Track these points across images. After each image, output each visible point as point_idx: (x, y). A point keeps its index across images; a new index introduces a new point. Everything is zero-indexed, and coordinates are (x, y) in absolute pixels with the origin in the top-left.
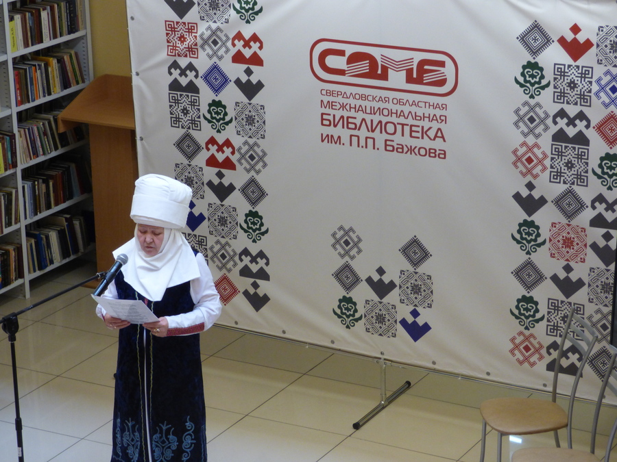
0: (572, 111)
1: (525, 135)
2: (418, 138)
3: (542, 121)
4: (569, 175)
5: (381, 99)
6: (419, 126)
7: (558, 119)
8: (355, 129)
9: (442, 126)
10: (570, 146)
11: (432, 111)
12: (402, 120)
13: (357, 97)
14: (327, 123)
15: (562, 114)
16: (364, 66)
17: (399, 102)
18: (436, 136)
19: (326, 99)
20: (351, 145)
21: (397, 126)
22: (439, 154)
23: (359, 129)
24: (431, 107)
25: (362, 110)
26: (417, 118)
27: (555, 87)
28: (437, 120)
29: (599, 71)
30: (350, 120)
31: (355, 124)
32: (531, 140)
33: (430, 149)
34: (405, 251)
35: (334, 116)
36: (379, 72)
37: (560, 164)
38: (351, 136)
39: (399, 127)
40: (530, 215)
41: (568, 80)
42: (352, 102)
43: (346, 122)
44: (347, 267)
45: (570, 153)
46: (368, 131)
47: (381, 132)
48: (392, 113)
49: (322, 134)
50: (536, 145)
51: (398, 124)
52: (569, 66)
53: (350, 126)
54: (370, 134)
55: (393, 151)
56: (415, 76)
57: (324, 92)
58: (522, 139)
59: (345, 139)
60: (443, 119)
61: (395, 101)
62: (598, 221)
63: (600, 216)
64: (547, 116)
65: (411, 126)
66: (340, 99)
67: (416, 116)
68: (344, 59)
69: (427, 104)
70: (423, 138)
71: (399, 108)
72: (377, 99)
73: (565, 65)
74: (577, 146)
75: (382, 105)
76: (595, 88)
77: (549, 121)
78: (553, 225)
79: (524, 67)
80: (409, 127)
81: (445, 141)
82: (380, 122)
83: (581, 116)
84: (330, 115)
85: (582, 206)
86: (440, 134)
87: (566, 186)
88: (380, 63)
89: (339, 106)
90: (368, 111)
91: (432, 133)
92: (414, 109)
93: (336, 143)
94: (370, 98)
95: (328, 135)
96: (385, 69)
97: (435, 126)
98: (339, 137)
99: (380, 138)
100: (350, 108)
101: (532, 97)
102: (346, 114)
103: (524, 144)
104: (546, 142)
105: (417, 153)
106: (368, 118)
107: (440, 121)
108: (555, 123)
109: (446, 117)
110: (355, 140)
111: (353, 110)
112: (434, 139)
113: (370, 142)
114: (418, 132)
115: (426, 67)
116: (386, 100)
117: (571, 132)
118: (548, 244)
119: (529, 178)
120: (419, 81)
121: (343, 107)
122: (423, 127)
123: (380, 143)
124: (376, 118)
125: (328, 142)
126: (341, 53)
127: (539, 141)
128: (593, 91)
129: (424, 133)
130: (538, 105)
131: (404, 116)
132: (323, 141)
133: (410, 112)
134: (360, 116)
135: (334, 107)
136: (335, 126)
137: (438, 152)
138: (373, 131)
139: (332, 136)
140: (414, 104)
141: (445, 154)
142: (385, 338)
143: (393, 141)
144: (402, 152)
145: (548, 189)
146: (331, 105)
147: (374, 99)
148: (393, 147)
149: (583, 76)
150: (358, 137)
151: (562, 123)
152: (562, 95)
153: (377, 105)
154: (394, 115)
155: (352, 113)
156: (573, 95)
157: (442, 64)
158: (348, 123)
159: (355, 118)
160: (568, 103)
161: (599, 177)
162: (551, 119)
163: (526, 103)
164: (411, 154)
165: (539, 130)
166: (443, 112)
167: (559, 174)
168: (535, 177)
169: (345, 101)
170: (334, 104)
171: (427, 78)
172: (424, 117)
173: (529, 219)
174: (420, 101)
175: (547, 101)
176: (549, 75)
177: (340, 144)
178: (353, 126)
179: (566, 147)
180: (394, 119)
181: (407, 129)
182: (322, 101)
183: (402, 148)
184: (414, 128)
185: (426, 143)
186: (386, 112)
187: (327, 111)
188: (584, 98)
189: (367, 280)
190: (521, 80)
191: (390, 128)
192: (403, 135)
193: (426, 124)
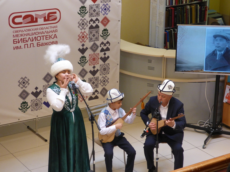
0: (94, 19)
1: (81, 29)
2: (48, 39)
3: (86, 24)
4: (94, 38)
5: (35, 29)
6: (48, 35)
7: (91, 22)
8: (26, 42)
9: (56, 33)
10: (94, 29)
11: (52, 29)
12: (43, 35)
13: (27, 30)
14: (16, 42)
15: (92, 20)
16: (29, 19)
17: (42, 29)
18: (54, 37)
19: (15, 34)
20: (25, 48)
21: (41, 37)
22: (55, 43)
23: (28, 42)
24: (52, 28)
25: (29, 35)
26: (48, 33)
27: (89, 12)
28: (54, 32)
29: (101, 5)
30: (24, 39)
31: (26, 40)
32: (83, 31)
33: (52, 42)
34: (45, 79)
35: (18, 39)
36: (35, 20)
37: (91, 36)
38: (25, 45)
39: (42, 37)
40: (83, 54)
41: (93, 9)
42: (25, 33)
43: (23, 40)
44: (24, 91)
45: (94, 32)
46: (31, 41)
47: (36, 41)
48: (39, 33)
49: (14, 47)
50: (85, 32)
51: (41, 36)
52: (93, 5)
53: (24, 41)
54: (32, 42)
55: (40, 46)
56: (47, 19)
57: (14, 32)
58: (80, 31)
59: (23, 47)
60: (56, 31)
61: (40, 29)
62: (102, 50)
63: (102, 48)
64: (87, 22)
65: (46, 36)
66: (21, 33)
67: (47, 32)
68: (22, 18)
69: (51, 27)
70: (50, 39)
71: (42, 31)
72: (34, 30)
73: (92, 5)
74: (96, 29)
75: (35, 31)
76: (100, 10)
77: (88, 24)
78: (90, 55)
79: (80, 8)
80: (45, 36)
81: (57, 38)
82: (35, 37)
83: (97, 19)
84: (17, 39)
85: (98, 47)
86: (55, 36)
87: (93, 42)
88: (35, 17)
89: (20, 35)
90: (31, 34)
91: (53, 37)
92: (47, 30)
93: (19, 49)
94: (31, 30)
95: (16, 47)
96: (36, 19)
97: (54, 33)
98: (20, 46)
99: (35, 42)
100: (24, 35)
101: (83, 17)
102: (22, 37)
103: (81, 32)
104: (87, 30)
105: (48, 44)
106: (31, 37)
107: (55, 32)
108: (90, 23)
109: (57, 30)
110: (26, 46)
111: (25, 36)
112: (54, 38)
113: (32, 45)
114: (48, 37)
115: (50, 15)
116: (37, 29)
117: (94, 25)
118: (88, 62)
119: (83, 43)
120: (48, 20)
121: (22, 35)
122: (50, 35)
123: (35, 45)
124: (34, 36)
125: (16, 49)
126: (21, 16)
127: (86, 30)
128: (100, 11)
129: (50, 37)
130: (85, 19)
131: (43, 33)
132: (14, 49)
133: (45, 31)
134: (28, 37)
135: (18, 36)
136: (19, 43)
137: (55, 42)
138: (33, 41)
139: (18, 47)
140: (47, 28)
141: (57, 42)
142: (38, 110)
143: (40, 42)
144: (43, 45)
145: (88, 44)
146: (17, 36)
147: (33, 30)
148: (40, 44)
149: (97, 7)
150: (27, 44)
151: (92, 23)
152: (92, 14)
153: (33, 32)
154: (40, 34)
155: (25, 37)
156: (94, 14)
157: (55, 13)
158: (24, 40)
159: (26, 38)
160: (93, 16)
161: (102, 37)
162: (88, 23)
163: (81, 19)
164: (46, 45)
165: (85, 27)
166: (56, 29)
167: (91, 39)
168: (85, 42)
169: (22, 33)
170: (18, 35)
171: (51, 18)
172: (50, 32)
173: (83, 56)
174: (49, 27)
175: (87, 17)
176: (88, 9)
177: (21, 49)
178: (25, 41)
179: (93, 30)
180: (40, 35)
181: (45, 37)
182: (13, 35)
183: (43, 44)
184: (47, 36)
185: (51, 40)
186: (37, 33)
187: (16, 38)
188: (98, 14)
189: (32, 93)
190: (80, 12)
191: (39, 38)
192: (43, 40)
193: (51, 34)
